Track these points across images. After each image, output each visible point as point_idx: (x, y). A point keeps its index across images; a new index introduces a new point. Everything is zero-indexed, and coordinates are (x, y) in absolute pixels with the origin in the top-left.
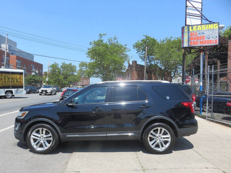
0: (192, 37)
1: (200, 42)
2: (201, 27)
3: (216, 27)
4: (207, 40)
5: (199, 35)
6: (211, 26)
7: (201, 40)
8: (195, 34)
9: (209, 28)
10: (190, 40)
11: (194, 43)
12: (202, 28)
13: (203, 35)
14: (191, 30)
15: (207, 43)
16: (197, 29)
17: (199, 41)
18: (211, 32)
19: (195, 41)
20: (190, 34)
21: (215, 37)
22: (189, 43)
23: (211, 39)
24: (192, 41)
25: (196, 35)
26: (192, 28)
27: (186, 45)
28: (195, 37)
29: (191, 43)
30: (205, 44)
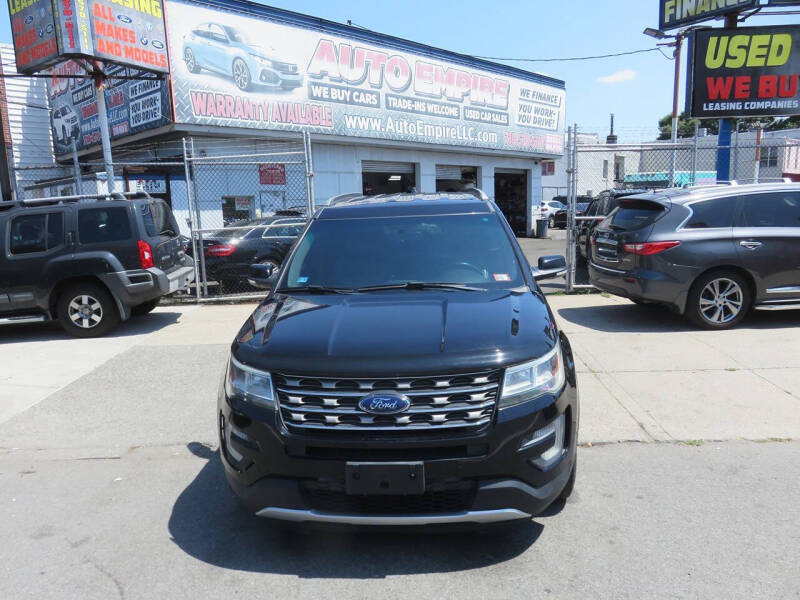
0: (101, 20)
1: (126, 47)
3: (156, 11)
4: (142, 47)
5: (120, 24)
6: (145, 3)
7: (129, 44)
8: (107, 14)
9: (142, 10)
10: (95, 32)
11: (110, 47)
13: (129, 26)
15: (146, 61)
17: (122, 44)
18: (148, 24)
19: (111, 39)
20: (93, 7)
21: (158, 44)
22: (96, 42)
23: (150, 48)
24: (103, 38)
25: (112, 19)
27: (86, 48)
28: (109, 26)
29: (101, 42)
30: (138, 59)
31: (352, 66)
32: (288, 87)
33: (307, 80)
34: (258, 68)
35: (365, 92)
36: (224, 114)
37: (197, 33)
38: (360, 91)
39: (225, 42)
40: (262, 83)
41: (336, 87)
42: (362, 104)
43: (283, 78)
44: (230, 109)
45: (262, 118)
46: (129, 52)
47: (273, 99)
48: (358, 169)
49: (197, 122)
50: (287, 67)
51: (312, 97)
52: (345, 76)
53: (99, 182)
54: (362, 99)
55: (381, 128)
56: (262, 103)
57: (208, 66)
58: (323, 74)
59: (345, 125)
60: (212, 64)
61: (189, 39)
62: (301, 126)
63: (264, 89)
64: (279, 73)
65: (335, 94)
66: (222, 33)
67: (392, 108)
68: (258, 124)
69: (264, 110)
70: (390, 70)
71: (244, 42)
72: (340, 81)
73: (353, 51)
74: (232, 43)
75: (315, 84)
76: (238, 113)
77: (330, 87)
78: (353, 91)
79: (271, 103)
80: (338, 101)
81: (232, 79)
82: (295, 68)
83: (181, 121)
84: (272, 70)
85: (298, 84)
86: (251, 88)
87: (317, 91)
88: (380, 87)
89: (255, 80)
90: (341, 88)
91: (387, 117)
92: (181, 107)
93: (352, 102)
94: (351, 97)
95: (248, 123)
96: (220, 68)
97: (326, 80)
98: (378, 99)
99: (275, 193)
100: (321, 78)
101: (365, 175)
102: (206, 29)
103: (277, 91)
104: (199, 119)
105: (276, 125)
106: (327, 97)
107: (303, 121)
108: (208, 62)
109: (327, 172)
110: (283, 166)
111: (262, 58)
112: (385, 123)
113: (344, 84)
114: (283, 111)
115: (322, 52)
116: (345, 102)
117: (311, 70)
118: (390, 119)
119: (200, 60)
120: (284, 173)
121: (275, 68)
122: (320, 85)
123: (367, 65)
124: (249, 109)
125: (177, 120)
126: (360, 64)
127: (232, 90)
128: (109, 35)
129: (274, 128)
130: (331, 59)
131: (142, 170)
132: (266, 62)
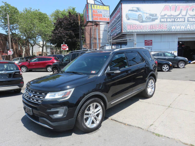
0: (94, 13)
1: (100, 18)
2: (99, 6)
3: (108, 9)
4: (103, 17)
5: (99, 13)
6: (105, 8)
7: (100, 17)
8: (96, 12)
9: (104, 9)
10: (93, 16)
11: (96, 19)
12: (100, 8)
13: (101, 13)
14: (93, 8)
15: (104, 20)
16: (97, 8)
17: (99, 17)
18: (105, 12)
19: (96, 17)
20: (93, 11)
21: (107, 16)
22: (93, 18)
23: (106, 17)
24: (95, 17)
25: (97, 13)
26: (94, 7)
27: (90, 19)
28: (96, 14)
29: (94, 18)
30: (102, 20)
31: (175, 11)
32: (153, 20)
33: (160, 17)
34: (145, 16)
35: (179, 18)
36: (135, 29)
37: (130, 10)
38: (178, 18)
39: (136, 11)
40: (145, 20)
41: (169, 18)
42: (178, 22)
43: (153, 18)
44: (136, 28)
45: (145, 29)
46: (100, 19)
47: (148, 24)
48: (176, 41)
49: (128, 32)
50: (154, 15)
51: (161, 22)
52: (173, 14)
53: (106, 46)
54: (178, 20)
55: (185, 28)
56: (146, 25)
57: (131, 18)
58: (165, 15)
59: (171, 28)
60: (133, 17)
61: (127, 12)
62: (157, 30)
63: (146, 22)
64: (151, 17)
65: (169, 20)
66: (136, 9)
67: (190, 21)
68: (144, 31)
69: (146, 27)
70: (190, 10)
71: (142, 10)
72: (171, 16)
73: (176, 7)
74: (138, 11)
75: (162, 18)
76: (138, 28)
77: (167, 18)
78: (175, 18)
79: (148, 25)
80: (170, 22)
81: (138, 20)
82: (156, 15)
83: (124, 32)
84: (149, 16)
85: (157, 19)
86: (143, 22)
87: (162, 20)
88: (186, 15)
89: (144, 20)
90: (171, 18)
91: (188, 24)
92: (124, 28)
93: (174, 21)
94: (174, 20)
95: (141, 31)
96: (135, 18)
97: (166, 16)
98: (185, 20)
99: (149, 48)
100: (164, 16)
101: (179, 42)
102: (132, 9)
103: (150, 22)
104: (128, 31)
105: (149, 30)
106: (166, 21)
107: (157, 28)
108: (132, 17)
109: (165, 42)
110: (152, 41)
111: (146, 14)
112: (186, 26)
113: (172, 17)
114: (152, 27)
115: (166, 9)
116: (172, 22)
117: (161, 15)
118: (189, 25)
119: (129, 17)
120: (152, 43)
121: (150, 16)
122: (163, 18)
123: (181, 10)
124: (142, 27)
125: (123, 31)
126: (178, 10)
127: (137, 23)
128: (96, 16)
129: (148, 31)
130: (168, 10)
131: (115, 43)
132: (147, 14)
